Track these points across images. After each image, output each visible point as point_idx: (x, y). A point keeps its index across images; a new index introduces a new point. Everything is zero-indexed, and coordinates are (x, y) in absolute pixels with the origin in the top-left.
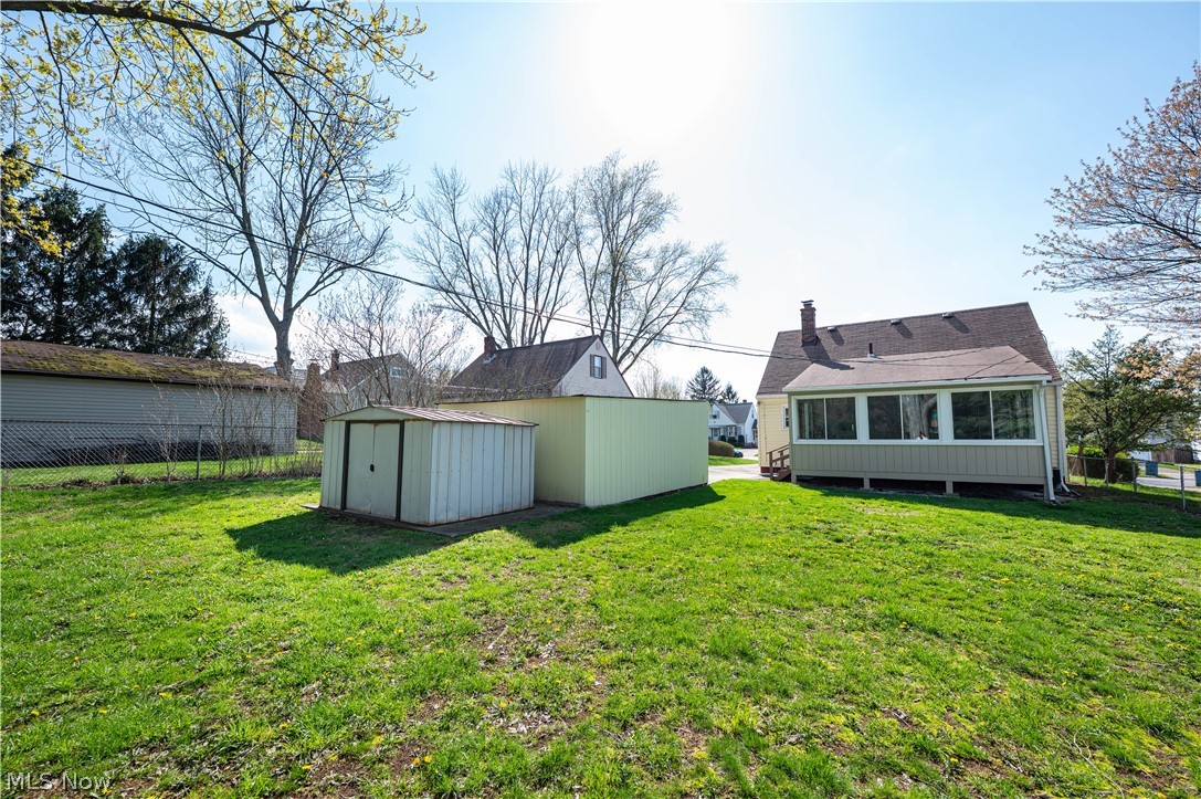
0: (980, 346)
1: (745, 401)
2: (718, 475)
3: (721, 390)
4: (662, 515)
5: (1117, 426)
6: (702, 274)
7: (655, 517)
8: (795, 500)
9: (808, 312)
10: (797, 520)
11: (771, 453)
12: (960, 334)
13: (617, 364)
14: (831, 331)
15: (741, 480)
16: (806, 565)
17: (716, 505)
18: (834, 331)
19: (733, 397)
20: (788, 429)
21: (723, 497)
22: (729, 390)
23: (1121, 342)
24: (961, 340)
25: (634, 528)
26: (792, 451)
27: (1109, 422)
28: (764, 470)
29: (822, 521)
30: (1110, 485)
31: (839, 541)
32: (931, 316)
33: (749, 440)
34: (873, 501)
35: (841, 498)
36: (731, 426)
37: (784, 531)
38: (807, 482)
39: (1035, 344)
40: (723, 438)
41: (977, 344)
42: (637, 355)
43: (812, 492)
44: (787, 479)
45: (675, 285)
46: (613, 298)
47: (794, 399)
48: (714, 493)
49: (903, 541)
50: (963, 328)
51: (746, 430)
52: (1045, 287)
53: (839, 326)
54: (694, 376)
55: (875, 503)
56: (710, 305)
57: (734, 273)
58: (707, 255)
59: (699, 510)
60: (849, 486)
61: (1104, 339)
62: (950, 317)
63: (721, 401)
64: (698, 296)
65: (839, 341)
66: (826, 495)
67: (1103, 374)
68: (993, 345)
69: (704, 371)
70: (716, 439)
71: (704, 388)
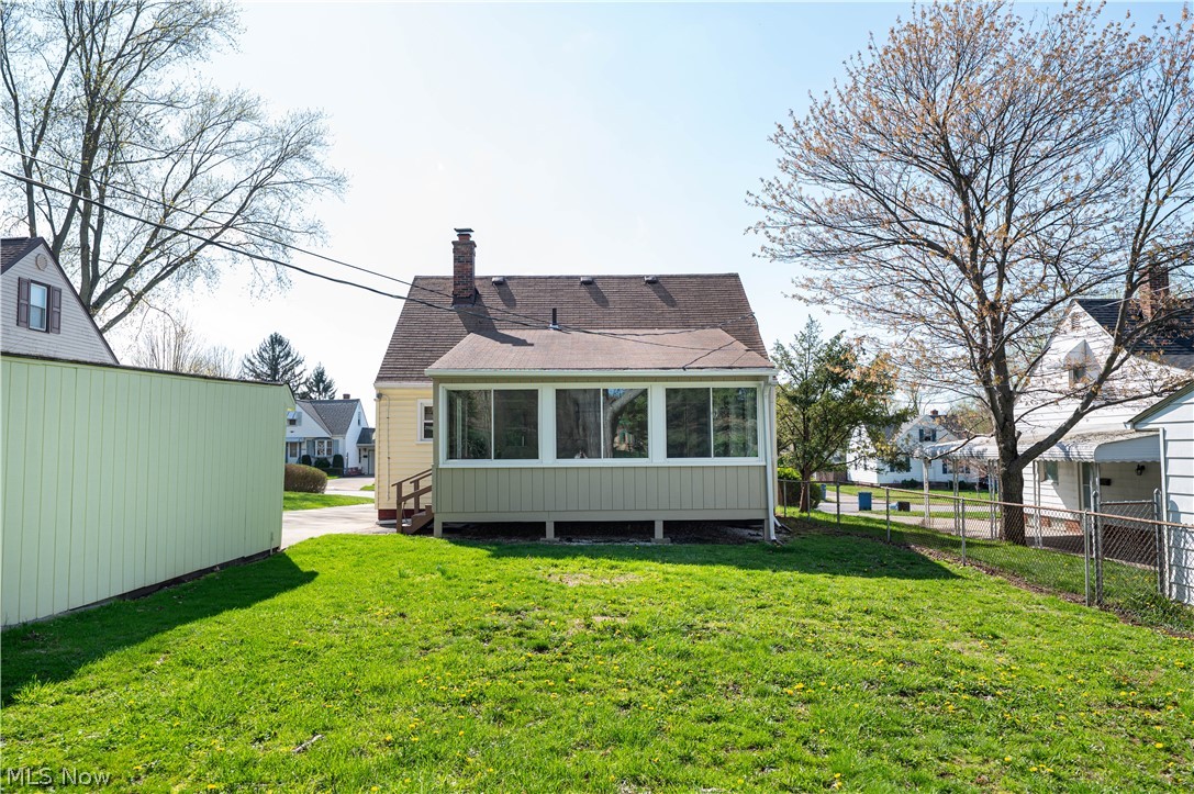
0: (689, 327)
1: (346, 396)
2: (299, 529)
3: (305, 376)
4: (172, 636)
5: (814, 441)
6: (281, 160)
7: (152, 643)
8: (450, 571)
9: (464, 247)
10: (463, 612)
11: (399, 485)
12: (666, 308)
13: (90, 309)
14: (497, 284)
15: (346, 537)
16: (499, 718)
17: (300, 595)
18: (501, 284)
19: (326, 389)
20: (430, 441)
21: (311, 576)
22: (320, 377)
23: (820, 337)
24: (668, 316)
25: (91, 681)
26: (436, 480)
27: (806, 437)
28: (385, 515)
29: (505, 610)
30: (805, 514)
31: (541, 649)
32: (631, 278)
33: (352, 461)
34: (567, 561)
35: (521, 560)
36: (321, 440)
37: (441, 640)
38: (461, 533)
39: (748, 329)
40: (306, 460)
41: (685, 324)
42: (139, 296)
43: (472, 551)
44: (426, 530)
45: (225, 172)
46: (86, 171)
47: (443, 388)
48: (294, 567)
49: (640, 635)
50: (669, 300)
51: (348, 446)
52: (764, 253)
53: (510, 278)
54: (256, 349)
55: (572, 565)
56: (294, 221)
57: (339, 170)
58: (293, 129)
59: (262, 611)
60: (524, 536)
61: (805, 332)
62: (654, 282)
63: (304, 396)
64: (271, 200)
65: (509, 301)
66: (497, 555)
67: (802, 375)
68: (703, 327)
69: (276, 341)
70: (293, 461)
71: (275, 370)
